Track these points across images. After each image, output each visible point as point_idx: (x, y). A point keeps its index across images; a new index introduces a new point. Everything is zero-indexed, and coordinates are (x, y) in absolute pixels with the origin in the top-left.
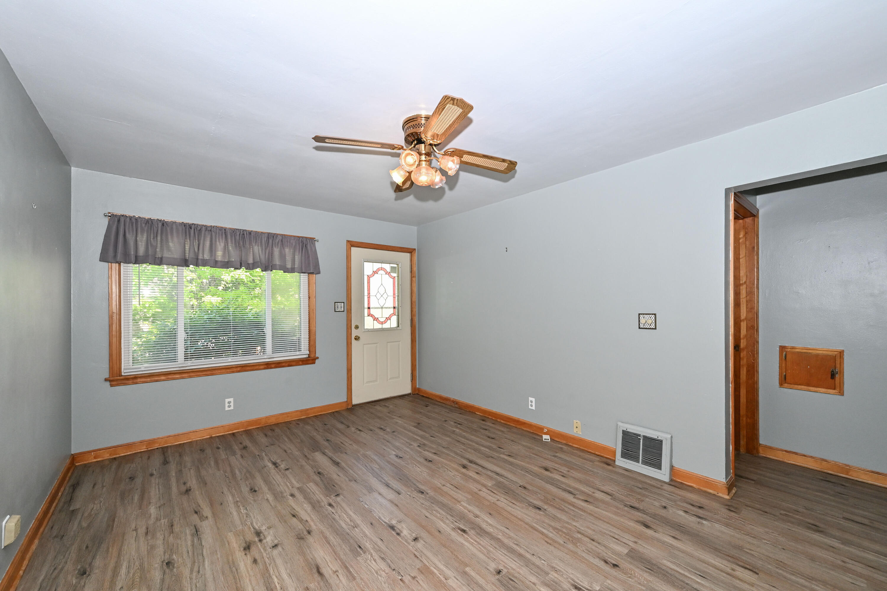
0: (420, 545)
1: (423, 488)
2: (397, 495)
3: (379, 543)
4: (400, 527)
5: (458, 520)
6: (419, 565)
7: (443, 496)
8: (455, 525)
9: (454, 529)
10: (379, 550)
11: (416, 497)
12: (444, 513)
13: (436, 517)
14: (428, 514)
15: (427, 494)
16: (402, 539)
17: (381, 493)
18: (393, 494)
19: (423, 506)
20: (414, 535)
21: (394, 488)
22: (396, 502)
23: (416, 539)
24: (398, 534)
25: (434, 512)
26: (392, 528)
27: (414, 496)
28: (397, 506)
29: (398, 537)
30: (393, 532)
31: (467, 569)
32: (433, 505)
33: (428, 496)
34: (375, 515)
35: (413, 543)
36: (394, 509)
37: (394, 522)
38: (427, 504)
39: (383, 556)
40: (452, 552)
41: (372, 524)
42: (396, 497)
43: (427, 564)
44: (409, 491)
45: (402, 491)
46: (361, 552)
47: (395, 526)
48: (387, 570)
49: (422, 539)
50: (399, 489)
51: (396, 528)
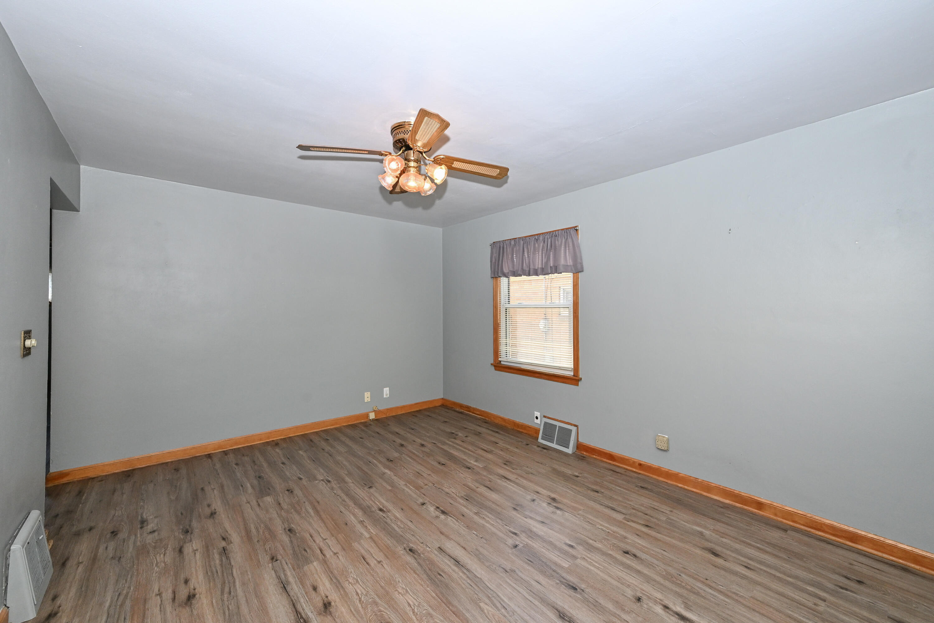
0: (421, 501)
1: (409, 558)
2: (442, 547)
3: (452, 502)
4: (437, 513)
5: (382, 519)
6: (422, 491)
7: (386, 546)
8: (386, 514)
9: (389, 511)
10: (452, 498)
11: (419, 543)
12: (393, 525)
13: (401, 521)
14: (409, 524)
15: (405, 549)
16: (435, 504)
17: (462, 548)
18: (447, 548)
19: (412, 533)
20: (425, 507)
21: (447, 557)
22: (442, 537)
23: (423, 504)
24: (438, 508)
25: (402, 526)
26: (443, 512)
27: (421, 545)
28: (441, 533)
29: (438, 506)
30: (442, 509)
31: (390, 488)
32: (401, 533)
33: (405, 545)
34: (463, 524)
35: (426, 502)
36: (444, 530)
37: (443, 517)
38: (408, 536)
39: (448, 495)
40: (397, 496)
41: (463, 515)
42: (444, 544)
43: (417, 491)
44: (428, 552)
45: (436, 552)
46: (464, 497)
47: (441, 513)
48: (444, 488)
49: (418, 504)
50: (440, 556)
51: (440, 512)
